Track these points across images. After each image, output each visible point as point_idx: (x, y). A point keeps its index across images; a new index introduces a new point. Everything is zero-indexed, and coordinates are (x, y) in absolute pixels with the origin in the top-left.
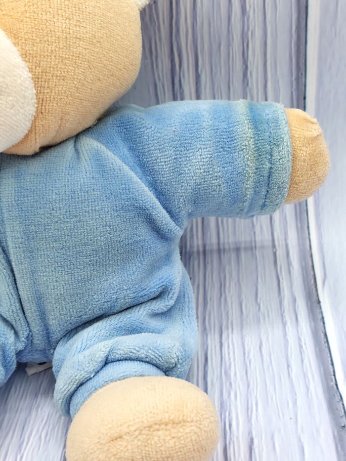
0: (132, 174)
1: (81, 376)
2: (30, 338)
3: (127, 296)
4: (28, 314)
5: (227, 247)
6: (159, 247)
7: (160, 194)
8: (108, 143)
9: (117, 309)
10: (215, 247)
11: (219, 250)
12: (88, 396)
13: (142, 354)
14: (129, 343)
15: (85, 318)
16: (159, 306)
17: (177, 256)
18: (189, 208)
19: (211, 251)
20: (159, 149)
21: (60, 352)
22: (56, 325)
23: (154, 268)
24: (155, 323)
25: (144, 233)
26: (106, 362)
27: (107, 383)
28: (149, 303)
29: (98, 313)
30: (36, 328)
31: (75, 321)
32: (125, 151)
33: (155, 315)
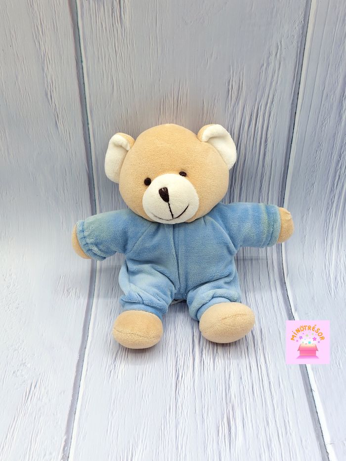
0: (223, 230)
1: (204, 302)
2: (179, 289)
3: (218, 275)
4: (181, 280)
5: (247, 258)
6: (229, 257)
7: (232, 237)
8: (215, 218)
9: (214, 279)
11: (244, 259)
12: (207, 309)
13: (226, 295)
14: (219, 292)
15: (202, 282)
16: (227, 280)
17: (233, 261)
18: (241, 243)
20: (233, 222)
21: (190, 294)
22: (191, 284)
23: (227, 266)
24: (226, 286)
25: (225, 252)
26: (213, 298)
27: (214, 304)
28: (224, 279)
29: (207, 280)
30: (183, 285)
31: (199, 283)
32: (221, 221)
33: (226, 283)
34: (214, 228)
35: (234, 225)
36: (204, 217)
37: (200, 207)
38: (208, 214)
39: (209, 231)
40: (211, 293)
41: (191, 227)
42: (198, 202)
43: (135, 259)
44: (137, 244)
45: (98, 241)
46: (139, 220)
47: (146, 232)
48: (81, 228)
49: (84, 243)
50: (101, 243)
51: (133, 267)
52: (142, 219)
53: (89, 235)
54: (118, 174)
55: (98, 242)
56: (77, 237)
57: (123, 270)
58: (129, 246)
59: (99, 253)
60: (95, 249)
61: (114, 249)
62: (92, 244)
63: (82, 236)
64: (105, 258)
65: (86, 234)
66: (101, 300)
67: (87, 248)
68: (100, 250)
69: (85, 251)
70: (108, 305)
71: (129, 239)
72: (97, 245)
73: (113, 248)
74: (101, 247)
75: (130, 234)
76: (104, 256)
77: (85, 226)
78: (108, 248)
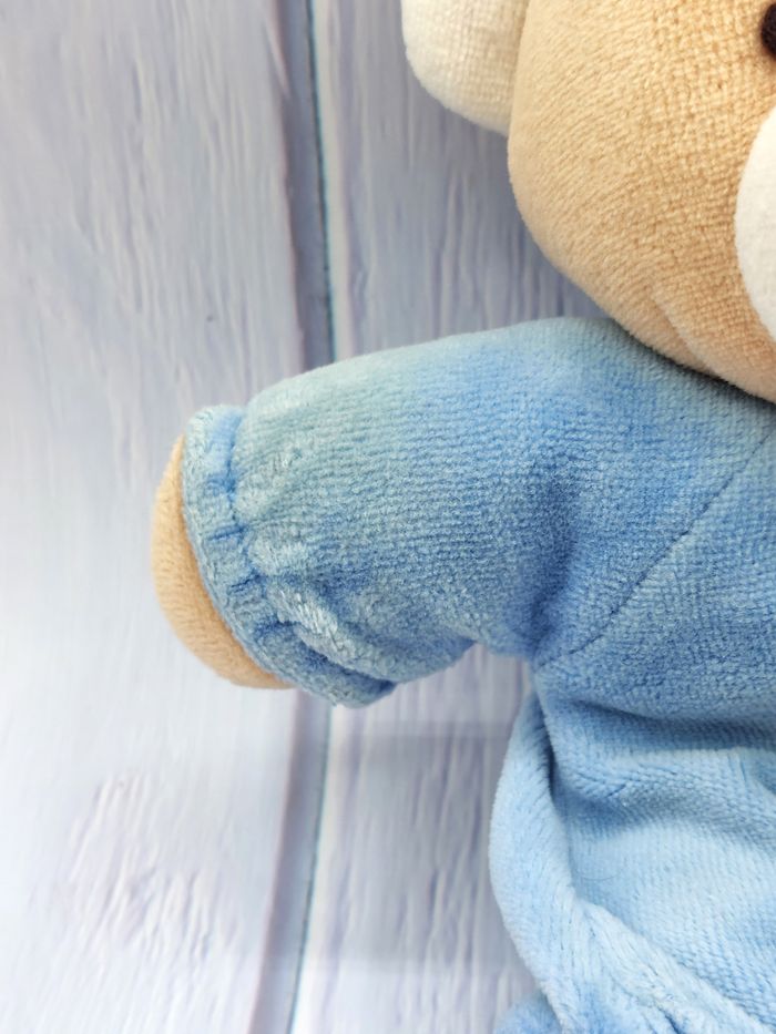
43: (617, 701)
44: (649, 590)
45: (339, 558)
46: (673, 393)
47: (735, 487)
48: (214, 463)
49: (235, 570)
50: (361, 578)
53: (273, 513)
54: (505, 45)
55: (337, 572)
56: (183, 524)
57: (519, 779)
58: (581, 605)
59: (345, 650)
60: (316, 621)
61: (460, 625)
62: (293, 579)
63: (222, 520)
64: (385, 686)
65: (251, 502)
66: (356, 978)
67: (257, 613)
68: (354, 628)
69: (244, 635)
70: (399, 1019)
71: (585, 545)
72: (327, 586)
73: (452, 611)
74: (361, 604)
75: (595, 506)
76: (381, 671)
77: (248, 447)
78: (414, 615)
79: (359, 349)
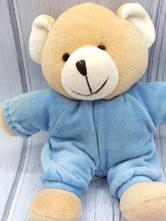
0: (143, 108)
1: (124, 180)
2: (100, 166)
3: (138, 152)
4: (101, 156)
6: (149, 135)
7: (151, 115)
8: (135, 96)
9: (134, 157)
10: (158, 136)
11: (160, 138)
12: (128, 188)
13: (147, 174)
14: (141, 170)
15: (122, 159)
16: (147, 157)
17: (153, 139)
18: (161, 121)
19: (157, 138)
20: (153, 99)
21: (111, 171)
22: (111, 161)
23: (146, 143)
24: (146, 163)
25: (145, 129)
26: (134, 176)
27: (135, 183)
28: (144, 156)
29: (127, 158)
30: (103, 162)
31: (119, 160)
32: (140, 99)
33: (146, 160)
34: (134, 105)
35: (154, 103)
36: (123, 94)
37: (119, 82)
38: (127, 92)
39: (128, 107)
40: (132, 171)
41: (110, 104)
42: (117, 76)
43: (57, 136)
44: (58, 122)
45: (21, 119)
46: (60, 98)
47: (66, 109)
48: (6, 107)
49: (9, 121)
50: (24, 121)
51: (55, 144)
52: (62, 97)
53: (13, 113)
55: (21, 120)
56: (2, 115)
57: (46, 146)
58: (51, 124)
59: (22, 130)
60: (19, 127)
61: (37, 127)
62: (16, 122)
63: (7, 114)
64: (29, 136)
65: (10, 112)
67: (11, 126)
68: (24, 128)
69: (10, 129)
71: (51, 116)
72: (20, 122)
73: (36, 125)
74: (24, 124)
75: (51, 112)
76: (28, 133)
77: (10, 105)
78: (31, 126)
79: (31, 91)
